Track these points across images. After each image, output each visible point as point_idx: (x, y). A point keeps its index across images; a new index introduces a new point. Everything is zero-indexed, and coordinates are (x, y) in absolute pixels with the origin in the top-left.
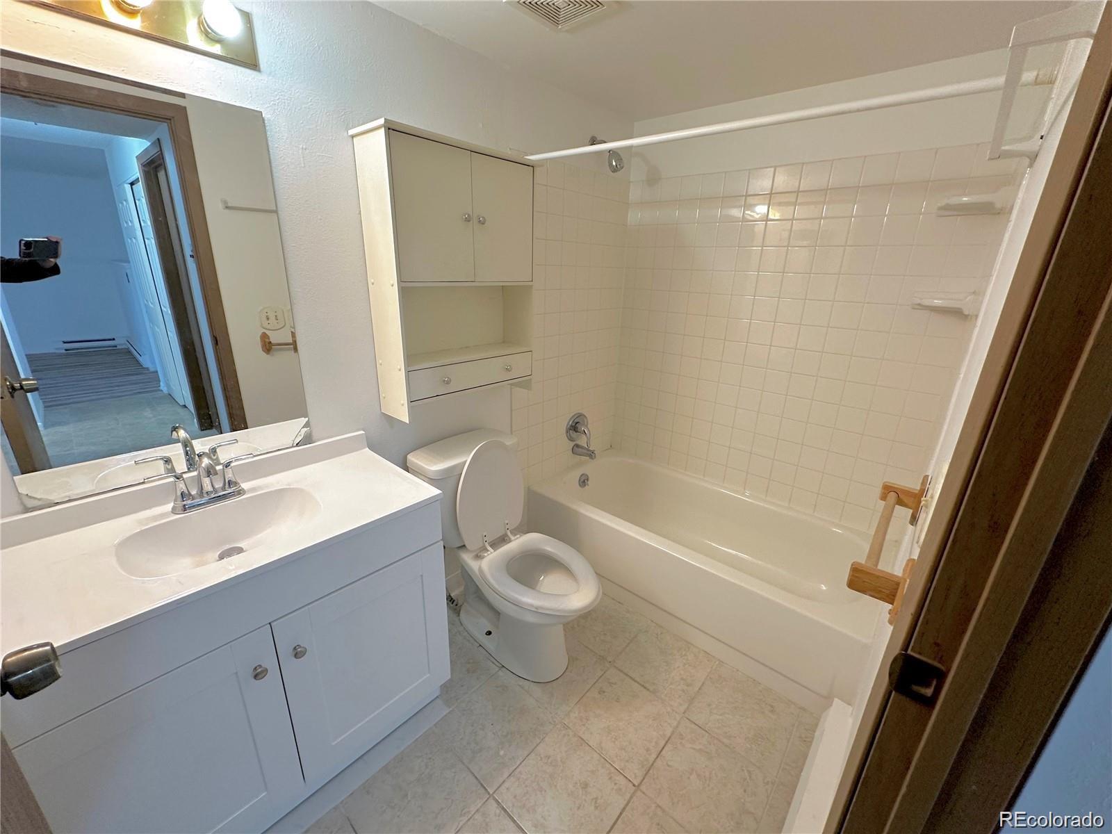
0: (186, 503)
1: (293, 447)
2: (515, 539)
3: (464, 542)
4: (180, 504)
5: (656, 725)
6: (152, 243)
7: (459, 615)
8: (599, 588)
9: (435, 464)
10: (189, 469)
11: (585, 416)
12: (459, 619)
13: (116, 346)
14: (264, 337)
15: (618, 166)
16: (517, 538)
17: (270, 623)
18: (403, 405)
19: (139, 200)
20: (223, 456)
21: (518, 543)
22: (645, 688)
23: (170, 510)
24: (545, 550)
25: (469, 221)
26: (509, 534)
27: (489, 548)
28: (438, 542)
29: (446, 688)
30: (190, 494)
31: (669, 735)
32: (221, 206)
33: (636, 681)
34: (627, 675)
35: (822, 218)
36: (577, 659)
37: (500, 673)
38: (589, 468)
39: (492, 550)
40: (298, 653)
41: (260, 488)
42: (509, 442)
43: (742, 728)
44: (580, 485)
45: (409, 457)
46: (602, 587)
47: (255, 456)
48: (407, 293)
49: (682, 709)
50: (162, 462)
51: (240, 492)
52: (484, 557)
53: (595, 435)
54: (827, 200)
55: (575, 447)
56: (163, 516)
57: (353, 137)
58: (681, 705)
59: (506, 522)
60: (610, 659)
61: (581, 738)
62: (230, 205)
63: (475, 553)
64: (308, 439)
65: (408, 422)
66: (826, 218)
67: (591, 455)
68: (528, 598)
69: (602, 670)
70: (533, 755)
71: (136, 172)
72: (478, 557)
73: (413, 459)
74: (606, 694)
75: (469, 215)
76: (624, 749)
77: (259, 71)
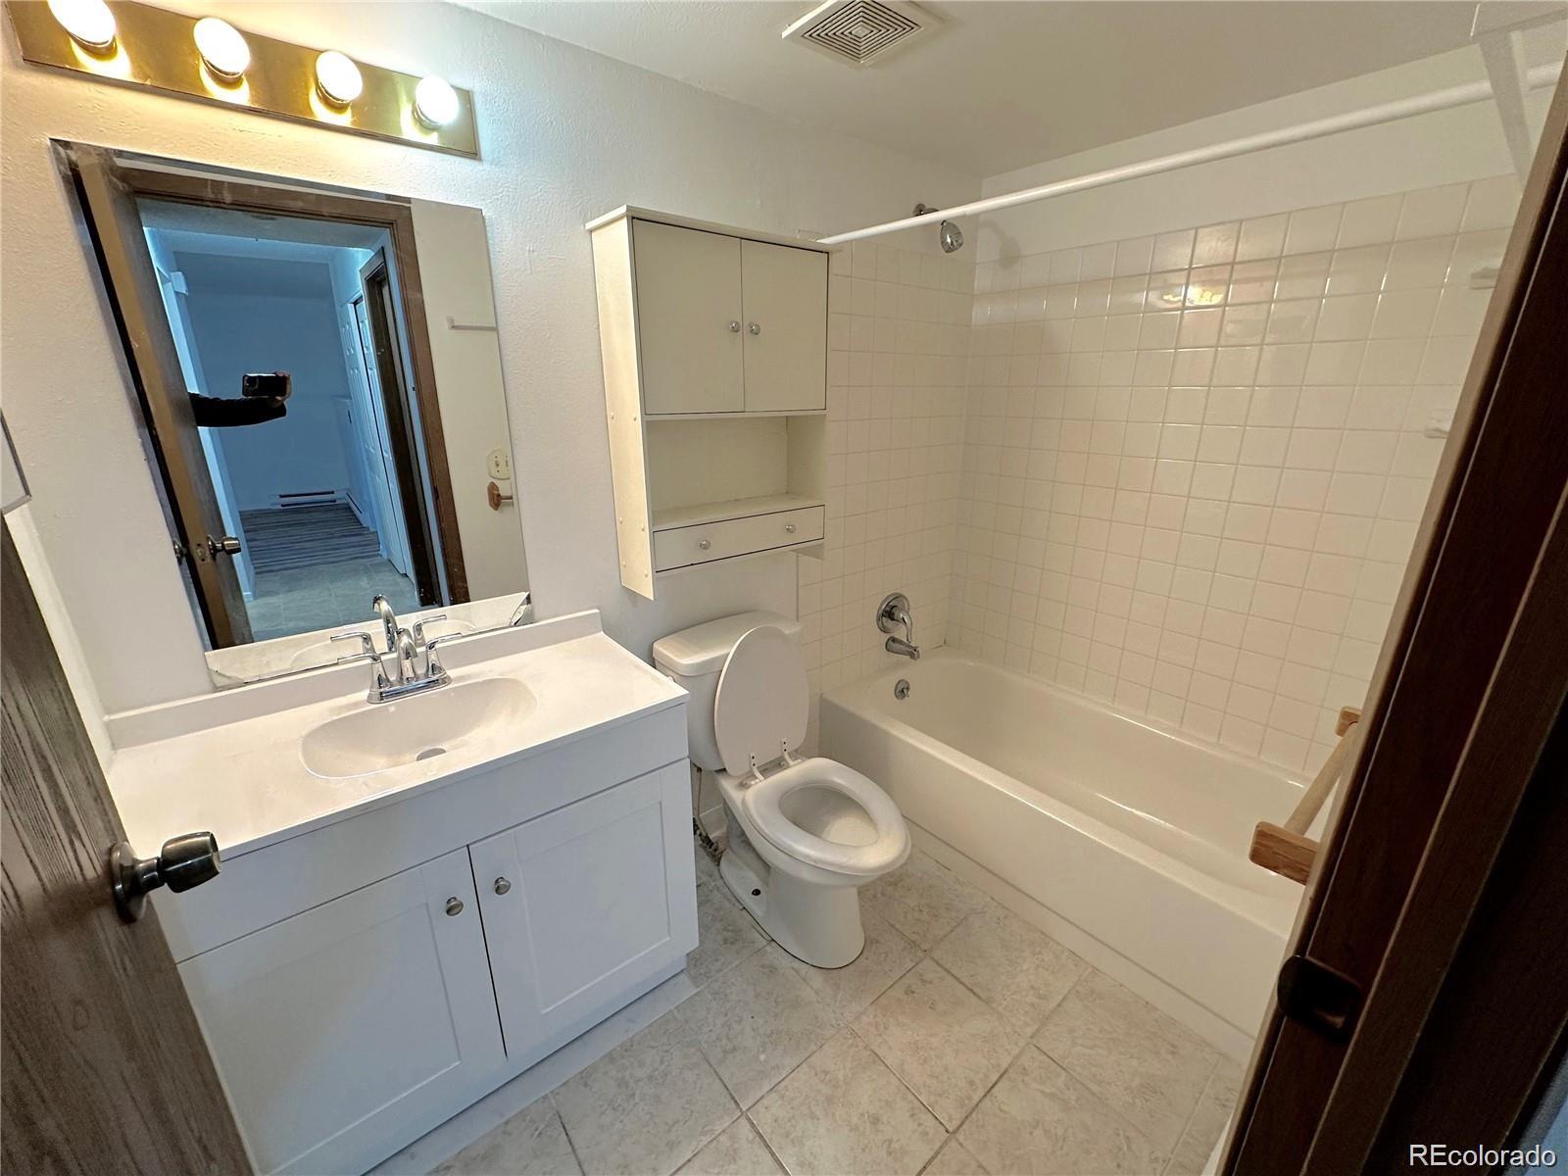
0: (386, 690)
1: (510, 626)
2: (795, 765)
3: (723, 764)
4: (378, 691)
5: (986, 1050)
6: (375, 373)
7: (718, 865)
8: (907, 838)
9: (688, 656)
10: (390, 649)
11: (906, 599)
12: (719, 870)
13: (335, 501)
14: (492, 488)
15: (955, 243)
16: (799, 763)
17: (468, 846)
18: (647, 576)
19: (362, 322)
20: (429, 635)
21: (797, 771)
22: (974, 993)
23: (366, 698)
24: (833, 782)
25: (737, 331)
26: (787, 757)
27: (758, 774)
28: (683, 759)
29: (694, 959)
30: (388, 680)
31: (1004, 1066)
32: (446, 325)
33: (961, 983)
34: (948, 972)
35: (1271, 301)
36: (877, 942)
37: (768, 949)
38: (911, 671)
39: (761, 778)
40: (500, 889)
41: (469, 676)
42: (789, 629)
43: (1121, 1071)
44: (897, 696)
45: (656, 646)
46: (912, 838)
47: (463, 637)
48: (652, 428)
49: (1029, 1031)
50: (360, 640)
51: (445, 681)
52: (750, 786)
53: (917, 626)
54: (1280, 273)
55: (890, 642)
56: (356, 705)
57: (591, 231)
58: (1026, 1024)
59: (784, 740)
60: (925, 946)
61: (875, 1053)
62: (456, 324)
63: (740, 780)
64: (528, 618)
65: (652, 599)
66: (1278, 301)
67: (913, 653)
68: (805, 847)
69: (911, 960)
70: (804, 1065)
71: (360, 289)
72: (743, 786)
73: (660, 648)
74: (915, 995)
75: (737, 323)
76: (937, 1077)
77: (480, 160)
